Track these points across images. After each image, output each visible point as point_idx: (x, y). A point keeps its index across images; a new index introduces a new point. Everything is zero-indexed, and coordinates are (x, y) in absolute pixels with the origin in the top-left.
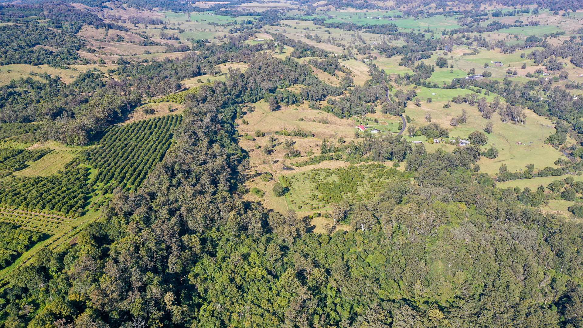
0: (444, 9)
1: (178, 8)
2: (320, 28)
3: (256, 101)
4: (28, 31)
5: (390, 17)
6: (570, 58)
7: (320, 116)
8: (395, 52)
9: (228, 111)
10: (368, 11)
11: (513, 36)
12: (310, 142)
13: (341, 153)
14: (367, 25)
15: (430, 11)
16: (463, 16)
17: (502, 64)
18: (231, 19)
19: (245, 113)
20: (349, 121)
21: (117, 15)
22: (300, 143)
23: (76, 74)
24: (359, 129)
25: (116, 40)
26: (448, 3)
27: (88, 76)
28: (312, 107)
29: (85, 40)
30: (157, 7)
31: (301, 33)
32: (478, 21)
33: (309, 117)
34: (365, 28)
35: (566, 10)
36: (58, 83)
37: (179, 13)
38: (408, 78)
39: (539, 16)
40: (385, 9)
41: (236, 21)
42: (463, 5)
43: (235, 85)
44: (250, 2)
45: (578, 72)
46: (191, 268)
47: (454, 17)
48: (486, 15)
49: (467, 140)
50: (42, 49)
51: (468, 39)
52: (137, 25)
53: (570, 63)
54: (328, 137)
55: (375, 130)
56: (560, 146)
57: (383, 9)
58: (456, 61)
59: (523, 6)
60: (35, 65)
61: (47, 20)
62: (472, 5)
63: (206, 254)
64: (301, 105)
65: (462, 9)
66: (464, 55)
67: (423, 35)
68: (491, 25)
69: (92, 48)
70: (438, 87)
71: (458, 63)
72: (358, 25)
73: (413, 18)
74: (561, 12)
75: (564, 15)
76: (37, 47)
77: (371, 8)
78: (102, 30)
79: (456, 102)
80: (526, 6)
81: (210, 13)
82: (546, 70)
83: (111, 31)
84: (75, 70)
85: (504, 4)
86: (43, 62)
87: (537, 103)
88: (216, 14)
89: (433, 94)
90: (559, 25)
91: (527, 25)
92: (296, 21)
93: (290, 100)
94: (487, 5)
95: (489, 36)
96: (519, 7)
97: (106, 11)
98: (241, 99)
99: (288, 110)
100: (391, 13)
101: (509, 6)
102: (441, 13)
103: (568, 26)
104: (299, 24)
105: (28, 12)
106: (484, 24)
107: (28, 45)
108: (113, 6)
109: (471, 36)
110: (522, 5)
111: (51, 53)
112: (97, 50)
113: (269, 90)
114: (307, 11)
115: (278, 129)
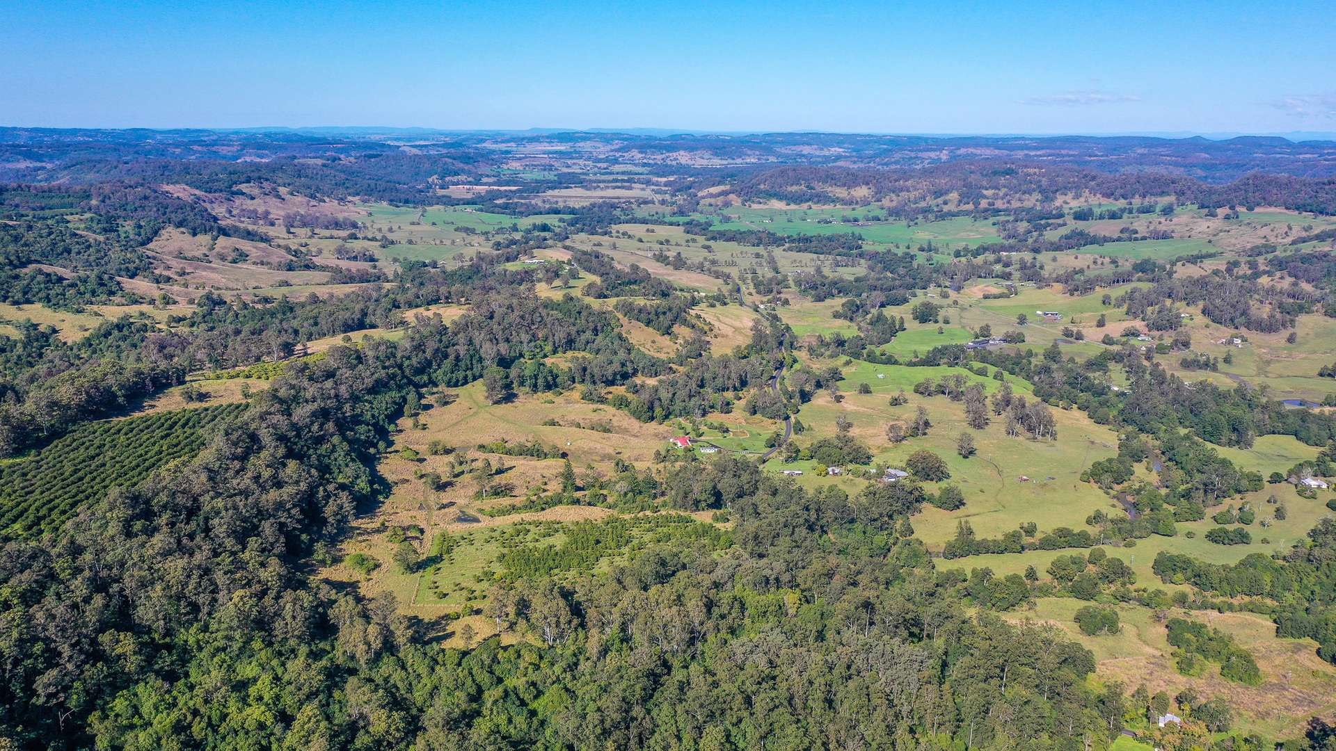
0: (977, 204)
1: (403, 196)
2: (694, 241)
3: (466, 382)
4: (30, 236)
5: (856, 220)
6: (1201, 304)
7: (595, 417)
8: (835, 291)
9: (384, 402)
10: (813, 206)
11: (1107, 260)
12: (549, 467)
13: (605, 492)
14: (799, 234)
15: (946, 208)
16: (1011, 218)
17: (1058, 317)
18: (507, 221)
19: (428, 407)
20: (663, 428)
21: (261, 210)
22: (524, 470)
23: (93, 323)
24: (675, 444)
25: (230, 258)
26: (985, 192)
27: (119, 327)
28: (587, 397)
29: (154, 258)
30: (358, 194)
31: (650, 249)
32: (1040, 229)
33: (571, 417)
34: (793, 241)
35: (1232, 208)
36: (51, 340)
37: (403, 209)
38: (840, 343)
39: (1175, 220)
40: (850, 202)
41: (515, 225)
42: (1018, 195)
43: (419, 348)
44: (567, 188)
45: (1216, 334)
46: (107, 703)
47: (992, 220)
48: (1061, 216)
49: (903, 470)
50: (40, 272)
51: (1007, 265)
52: (292, 230)
53: (1201, 316)
54: (598, 458)
55: (713, 446)
56: (1118, 488)
57: (846, 204)
58: (963, 309)
59: (1147, 199)
60: (15, 303)
61: (88, 215)
62: (1037, 196)
63: (153, 677)
64: (566, 393)
65: (1015, 204)
66: (986, 297)
67: (912, 257)
68: (1067, 237)
69: (166, 273)
70: (896, 363)
71: (965, 314)
72: (779, 234)
73: (904, 223)
74: (1221, 212)
75: (1227, 217)
76: (29, 270)
77: (818, 202)
78: (205, 239)
79: (922, 393)
80: (1153, 199)
81: (469, 208)
82: (1146, 330)
83: (222, 240)
84: (97, 314)
85: (1107, 195)
86: (34, 299)
87: (1103, 398)
88: (481, 210)
89: (880, 376)
90: (1213, 239)
91: (1144, 238)
92: (645, 227)
93: (540, 381)
94: (1070, 195)
95: (1054, 259)
96: (1137, 202)
97: (238, 201)
98: (425, 378)
99: (530, 404)
100: (860, 212)
101: (1116, 199)
102: (967, 213)
103: (1233, 241)
104: (653, 231)
105: (56, 201)
106: (1051, 235)
107: (11, 263)
108: (256, 191)
109: (1014, 259)
110: (1145, 197)
111: (60, 279)
112: (176, 277)
113: (496, 360)
114: (680, 207)
115: (486, 440)
